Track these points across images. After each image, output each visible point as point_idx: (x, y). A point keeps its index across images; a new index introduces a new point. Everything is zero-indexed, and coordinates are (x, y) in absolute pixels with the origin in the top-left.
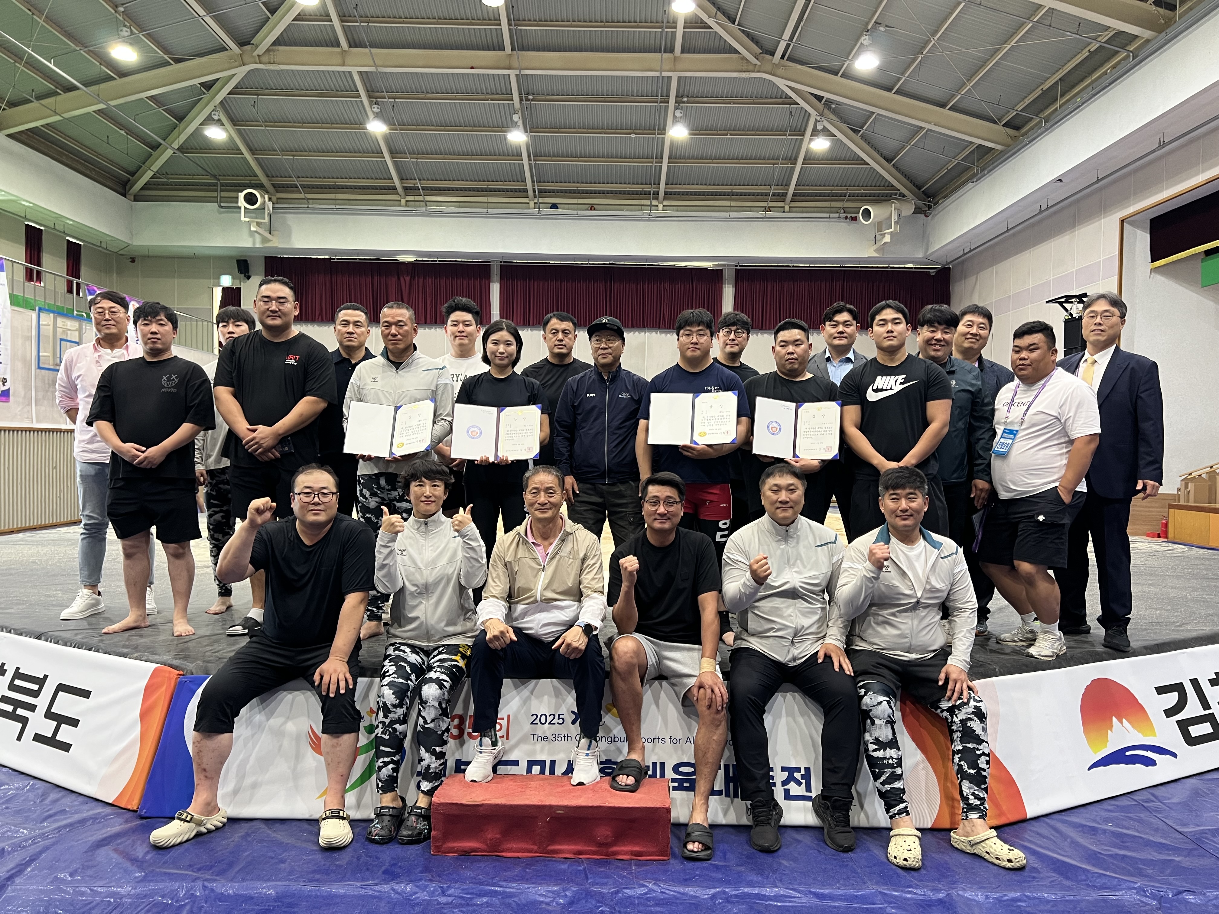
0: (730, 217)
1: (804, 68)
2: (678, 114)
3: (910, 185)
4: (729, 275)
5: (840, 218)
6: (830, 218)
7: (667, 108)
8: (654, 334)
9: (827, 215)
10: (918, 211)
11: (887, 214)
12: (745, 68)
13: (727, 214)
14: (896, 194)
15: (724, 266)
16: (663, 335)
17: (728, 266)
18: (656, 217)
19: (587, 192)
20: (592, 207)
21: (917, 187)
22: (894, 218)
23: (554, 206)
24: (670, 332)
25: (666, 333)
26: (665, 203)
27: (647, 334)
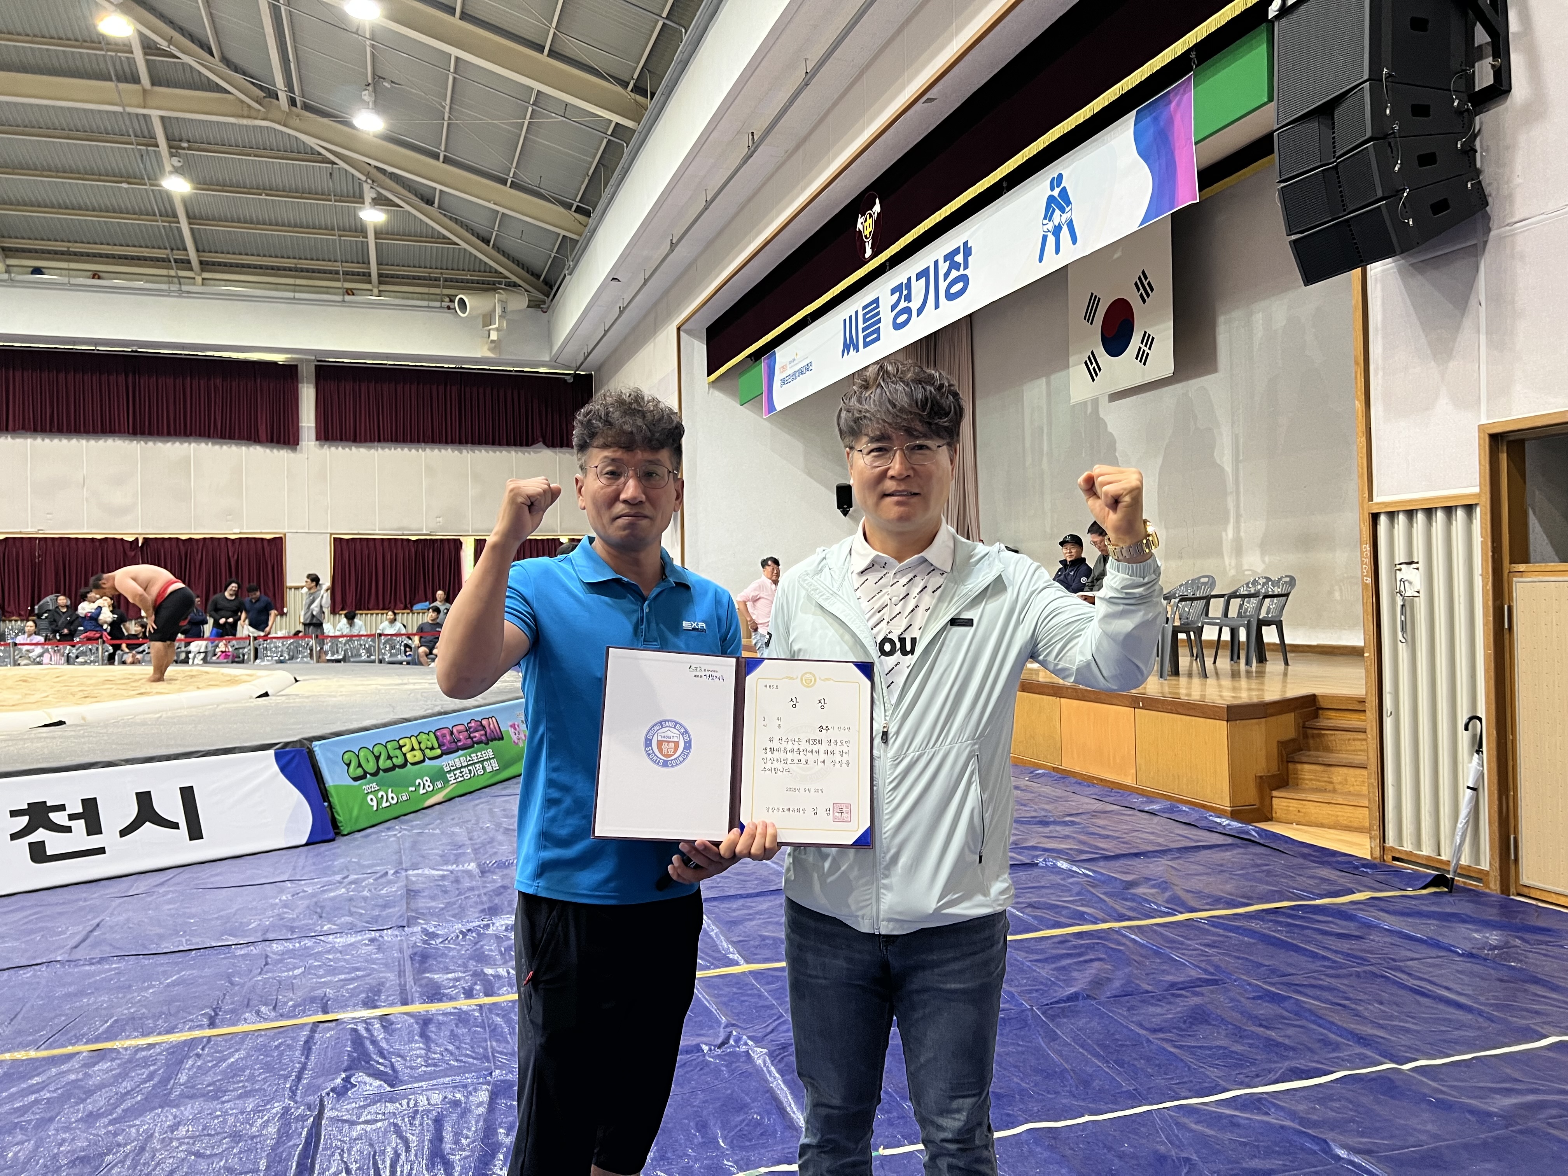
0: (294, 298)
1: (325, 121)
2: (175, 161)
3: (523, 273)
4: (307, 372)
5: (441, 307)
6: (428, 307)
7: (158, 155)
8: (203, 445)
9: (425, 303)
10: (534, 304)
11: (491, 306)
12: (245, 113)
13: (290, 295)
14: (500, 283)
15: (301, 360)
16: (217, 447)
17: (308, 361)
18: (188, 292)
19: (82, 254)
20: (96, 275)
21: (533, 274)
22: (498, 311)
23: (37, 271)
24: (226, 444)
25: (222, 444)
26: (206, 275)
27: (193, 445)
